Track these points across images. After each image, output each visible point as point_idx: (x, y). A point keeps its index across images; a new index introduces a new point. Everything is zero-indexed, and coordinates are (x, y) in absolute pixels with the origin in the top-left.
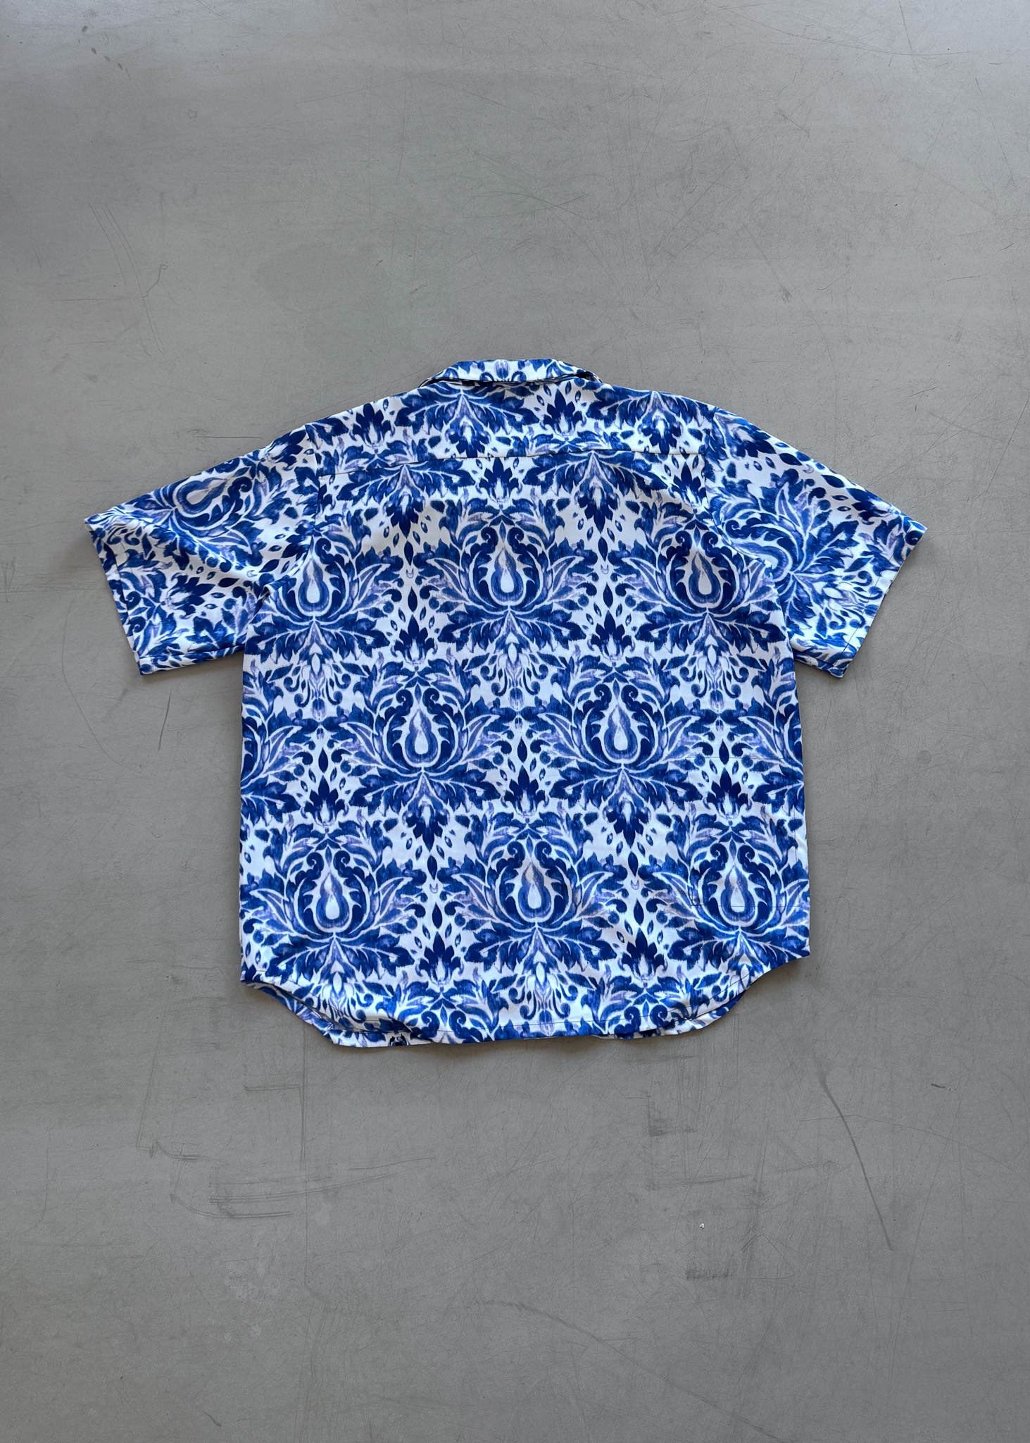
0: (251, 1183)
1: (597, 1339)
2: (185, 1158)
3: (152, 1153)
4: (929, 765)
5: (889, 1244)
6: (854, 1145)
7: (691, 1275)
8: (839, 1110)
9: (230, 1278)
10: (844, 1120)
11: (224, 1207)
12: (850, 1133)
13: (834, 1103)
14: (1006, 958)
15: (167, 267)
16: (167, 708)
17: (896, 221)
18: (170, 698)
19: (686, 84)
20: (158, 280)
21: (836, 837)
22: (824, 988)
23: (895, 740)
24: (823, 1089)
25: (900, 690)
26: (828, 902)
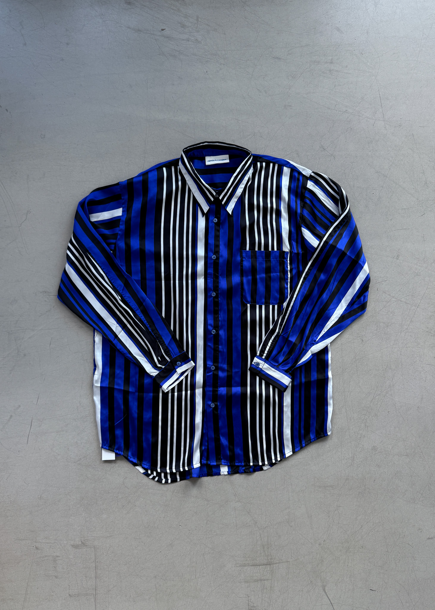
15: (31, 212)
16: (31, 424)
17: (373, 202)
18: (32, 420)
19: (279, 131)
20: (26, 218)
21: (335, 484)
22: (326, 550)
23: (362, 441)
24: (324, 592)
25: (365, 418)
26: (330, 513)
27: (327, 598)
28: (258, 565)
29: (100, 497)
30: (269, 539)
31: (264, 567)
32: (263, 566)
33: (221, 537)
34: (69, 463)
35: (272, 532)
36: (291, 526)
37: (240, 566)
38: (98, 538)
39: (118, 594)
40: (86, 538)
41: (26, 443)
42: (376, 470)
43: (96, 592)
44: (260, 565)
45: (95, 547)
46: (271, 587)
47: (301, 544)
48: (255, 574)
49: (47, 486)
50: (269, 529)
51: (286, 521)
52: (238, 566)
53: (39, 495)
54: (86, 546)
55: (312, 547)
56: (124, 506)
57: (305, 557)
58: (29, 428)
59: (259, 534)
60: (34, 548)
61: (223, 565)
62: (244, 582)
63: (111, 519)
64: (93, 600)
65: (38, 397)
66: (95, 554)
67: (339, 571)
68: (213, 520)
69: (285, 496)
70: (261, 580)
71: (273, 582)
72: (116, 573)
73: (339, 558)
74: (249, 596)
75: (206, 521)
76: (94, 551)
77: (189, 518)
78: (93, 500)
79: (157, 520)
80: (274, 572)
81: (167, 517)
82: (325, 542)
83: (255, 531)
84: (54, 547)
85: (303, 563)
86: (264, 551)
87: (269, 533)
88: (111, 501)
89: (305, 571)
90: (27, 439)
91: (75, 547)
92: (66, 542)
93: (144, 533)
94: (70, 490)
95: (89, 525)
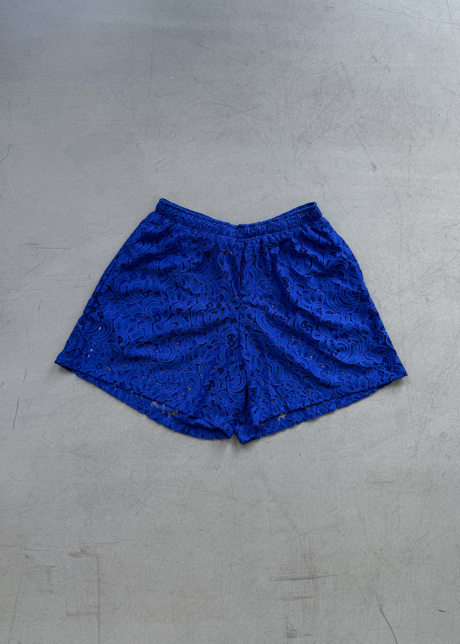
8: (389, 624)
10: (391, 629)
12: (394, 636)
15: (13, 146)
16: (17, 406)
17: (438, 125)
18: (19, 400)
19: (319, 39)
20: (8, 154)
21: (394, 479)
22: (384, 560)
23: (428, 426)
24: (381, 613)
25: (432, 397)
26: (388, 515)
27: (385, 620)
28: (298, 579)
29: (102, 495)
30: (312, 547)
31: (306, 581)
32: (304, 580)
33: (252, 545)
34: (65, 453)
35: (315, 538)
36: (339, 532)
37: (276, 580)
38: (101, 544)
39: (126, 614)
40: (86, 545)
41: (12, 428)
42: (446, 462)
43: (99, 610)
44: (301, 579)
45: (97, 556)
46: (315, 607)
47: (352, 553)
48: (294, 591)
49: (38, 481)
50: (311, 535)
51: (333, 525)
52: (273, 580)
53: (28, 492)
54: (87, 554)
55: (365, 557)
56: (132, 506)
57: (357, 569)
58: (15, 411)
59: (299, 541)
60: (24, 556)
61: (255, 578)
62: (281, 599)
63: (117, 521)
64: (96, 620)
65: (25, 373)
66: (98, 564)
67: (400, 588)
68: (242, 523)
69: (331, 495)
70: (302, 598)
71: (317, 600)
72: (123, 587)
73: (399, 570)
74: (287, 617)
75: (233, 525)
76: (96, 561)
77: (212, 521)
78: (94, 498)
79: (172, 523)
80: (319, 587)
81: (185, 520)
82: (382, 552)
83: (294, 538)
84: (47, 556)
85: (354, 576)
86: (306, 562)
87: (311, 539)
88: (116, 500)
89: (357, 586)
90: (13, 424)
91: (74, 555)
92: (62, 549)
93: (157, 539)
94: (66, 486)
95: (89, 529)
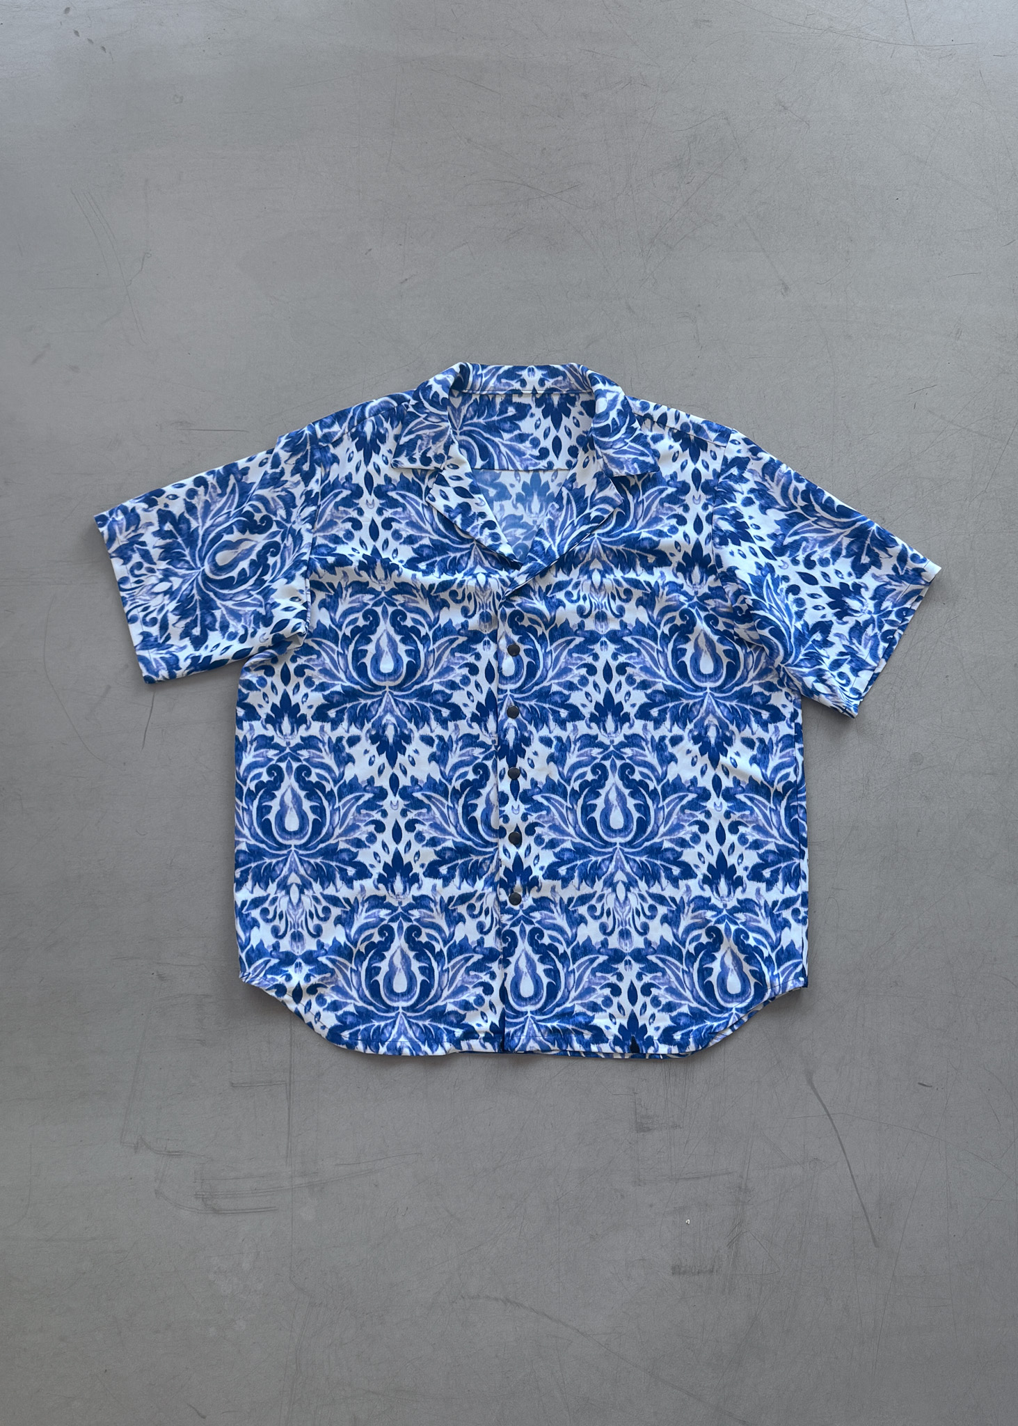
0: (237, 1178)
1: (582, 1334)
2: (170, 1154)
3: (136, 1148)
4: (921, 767)
5: (875, 1241)
6: (841, 1143)
7: (677, 1270)
8: (825, 1108)
9: (215, 1273)
10: (830, 1118)
11: (209, 1203)
12: (836, 1131)
13: (821, 1101)
14: (995, 959)
